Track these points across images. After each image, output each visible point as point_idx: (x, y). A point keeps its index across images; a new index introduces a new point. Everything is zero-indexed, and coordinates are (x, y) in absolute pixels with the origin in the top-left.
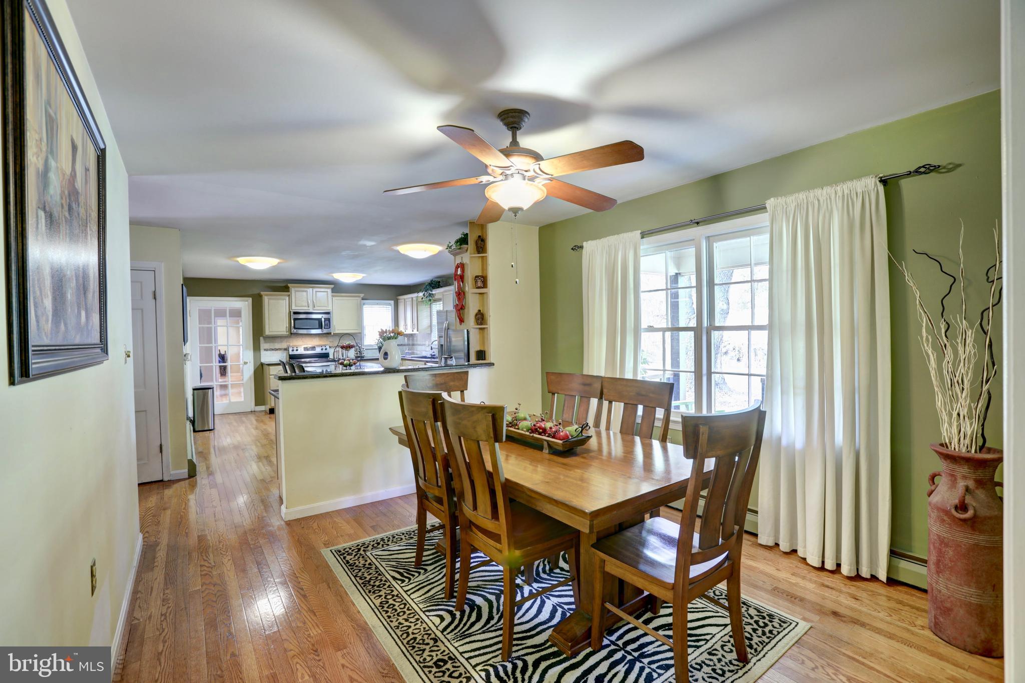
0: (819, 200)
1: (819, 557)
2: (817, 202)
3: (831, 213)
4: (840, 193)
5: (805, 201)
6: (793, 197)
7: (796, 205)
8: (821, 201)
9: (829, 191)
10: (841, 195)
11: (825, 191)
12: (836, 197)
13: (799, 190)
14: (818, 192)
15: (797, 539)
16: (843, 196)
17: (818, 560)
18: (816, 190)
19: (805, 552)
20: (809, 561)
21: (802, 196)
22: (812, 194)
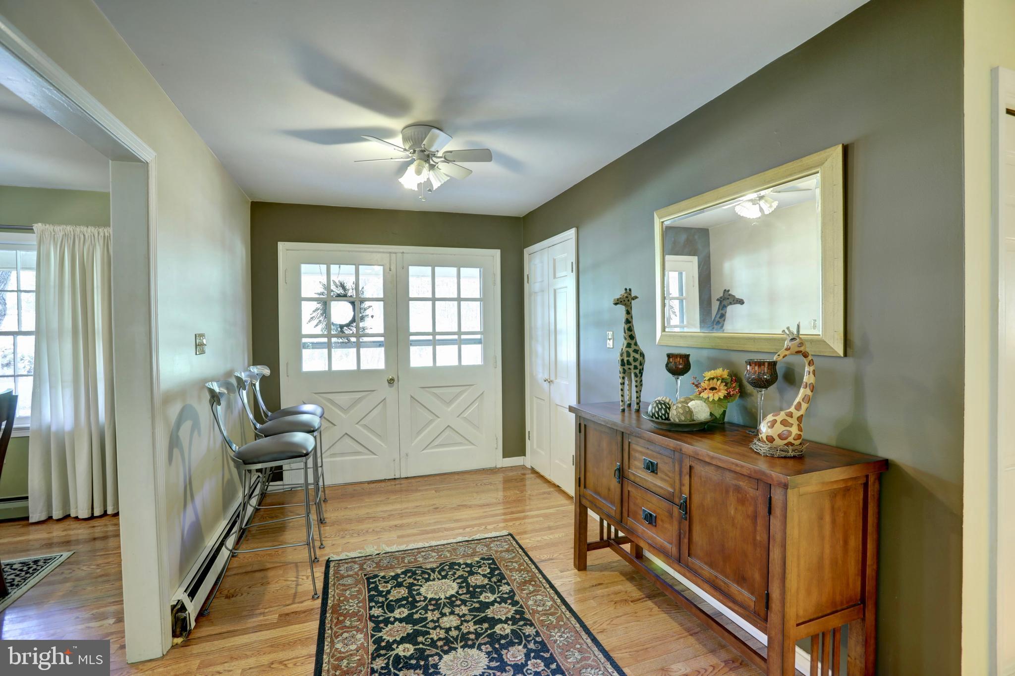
0: (84, 235)
1: (88, 510)
2: (82, 236)
3: (94, 247)
4: (102, 234)
5: (72, 233)
6: (61, 228)
7: (63, 235)
8: (87, 237)
9: (93, 230)
10: (102, 236)
11: (89, 230)
12: (98, 235)
13: (67, 223)
14: (83, 229)
15: (69, 506)
16: (104, 236)
17: (88, 512)
18: (82, 227)
19: (77, 512)
20: (80, 517)
21: (69, 228)
22: (78, 229)
